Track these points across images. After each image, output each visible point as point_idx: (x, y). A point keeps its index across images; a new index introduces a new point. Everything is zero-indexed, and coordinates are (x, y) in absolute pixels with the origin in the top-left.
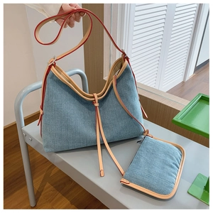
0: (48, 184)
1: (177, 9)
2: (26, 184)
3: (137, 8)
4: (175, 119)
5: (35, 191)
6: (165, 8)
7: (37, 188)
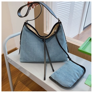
0: (19, 81)
1: (75, 4)
2: (9, 82)
3: (58, 3)
4: (79, 49)
5: (13, 85)
6: (70, 3)
7: (14, 83)
